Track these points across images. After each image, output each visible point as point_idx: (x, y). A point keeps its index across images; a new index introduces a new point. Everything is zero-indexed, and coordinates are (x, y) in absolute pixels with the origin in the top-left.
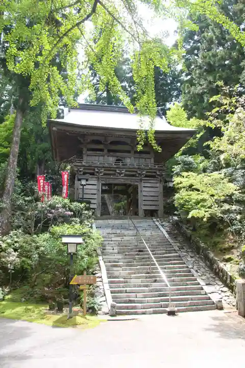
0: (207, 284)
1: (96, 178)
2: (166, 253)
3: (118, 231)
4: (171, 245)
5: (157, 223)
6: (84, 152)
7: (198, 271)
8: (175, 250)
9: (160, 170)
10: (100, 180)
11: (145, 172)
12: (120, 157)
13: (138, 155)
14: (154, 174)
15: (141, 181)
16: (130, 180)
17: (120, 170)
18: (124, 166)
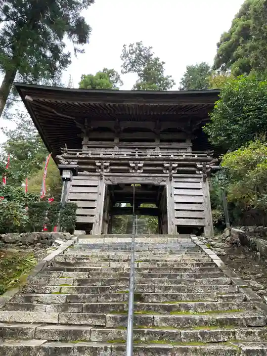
1: (98, 176)
5: (199, 243)
6: (83, 143)
9: (201, 161)
10: (104, 179)
11: (177, 165)
12: (139, 148)
13: (165, 145)
14: (193, 169)
15: (171, 180)
16: (152, 178)
17: (135, 162)
18: (142, 157)
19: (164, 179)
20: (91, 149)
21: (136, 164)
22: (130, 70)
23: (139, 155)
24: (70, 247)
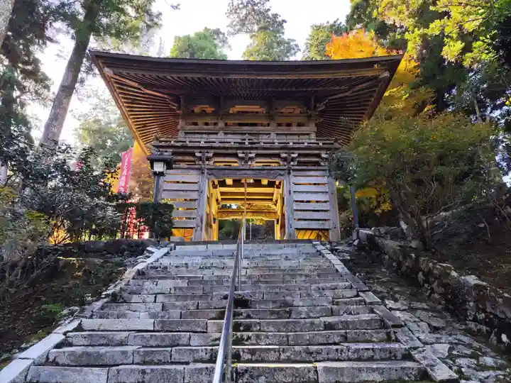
1: (198, 169)
6: (179, 127)
9: (326, 150)
10: (206, 173)
11: (296, 155)
12: (249, 134)
13: (283, 130)
14: (317, 160)
15: (289, 173)
16: (266, 171)
17: (245, 151)
18: (254, 146)
19: (282, 172)
20: (189, 136)
21: (246, 154)
22: (239, 30)
23: (250, 143)
24: (165, 255)
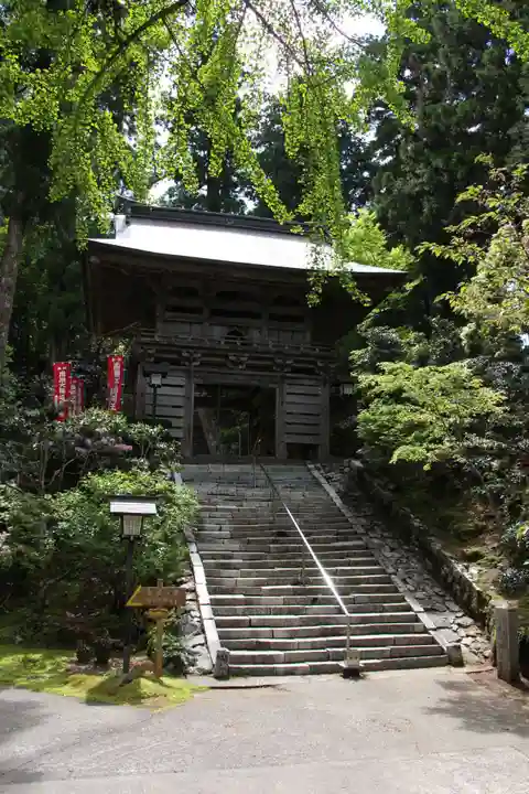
0: (426, 610)
1: (184, 370)
2: (338, 540)
3: (232, 490)
4: (347, 521)
5: (316, 474)
6: (158, 314)
7: (408, 580)
8: (356, 533)
9: (323, 358)
10: (192, 376)
12: (237, 327)
13: (276, 324)
14: (312, 367)
15: (283, 381)
16: (258, 378)
17: (237, 354)
18: (246, 347)
19: (274, 380)
21: (238, 357)
